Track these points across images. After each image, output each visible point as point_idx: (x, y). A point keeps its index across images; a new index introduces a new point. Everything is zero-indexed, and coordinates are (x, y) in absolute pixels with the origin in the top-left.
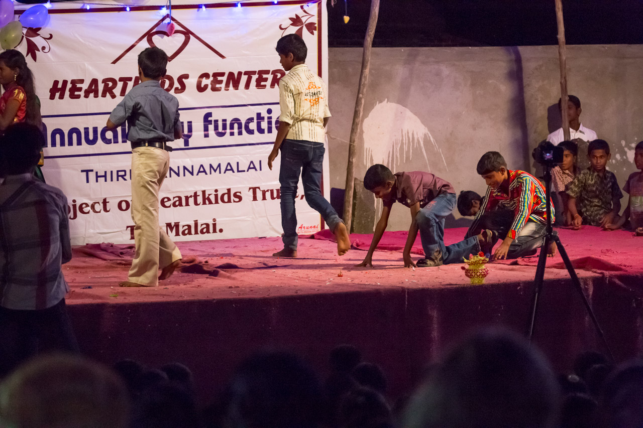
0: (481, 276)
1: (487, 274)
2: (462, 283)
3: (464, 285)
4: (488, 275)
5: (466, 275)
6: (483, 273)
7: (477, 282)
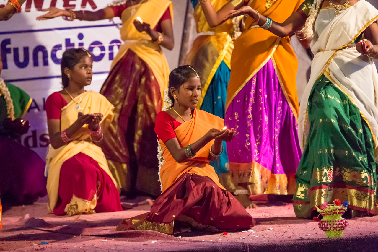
0: (338, 229)
1: (346, 226)
2: (316, 237)
3: (319, 240)
4: (347, 228)
5: (320, 227)
6: (340, 226)
7: (333, 236)
